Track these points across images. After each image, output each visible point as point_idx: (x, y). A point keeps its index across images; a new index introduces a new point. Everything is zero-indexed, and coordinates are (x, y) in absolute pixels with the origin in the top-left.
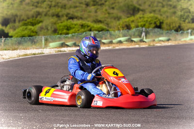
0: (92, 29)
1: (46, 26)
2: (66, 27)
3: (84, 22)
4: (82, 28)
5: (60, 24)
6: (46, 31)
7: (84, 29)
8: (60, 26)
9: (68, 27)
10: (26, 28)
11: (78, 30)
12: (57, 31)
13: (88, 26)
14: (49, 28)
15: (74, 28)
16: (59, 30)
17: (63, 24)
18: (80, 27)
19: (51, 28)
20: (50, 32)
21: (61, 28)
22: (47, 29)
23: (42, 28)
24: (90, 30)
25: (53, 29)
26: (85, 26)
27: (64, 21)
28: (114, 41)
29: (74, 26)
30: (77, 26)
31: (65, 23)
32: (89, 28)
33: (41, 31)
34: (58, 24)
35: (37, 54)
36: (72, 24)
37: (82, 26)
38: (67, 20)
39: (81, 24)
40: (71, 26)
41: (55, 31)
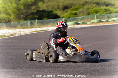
0: (112, 12)
1: (83, 11)
2: (95, 11)
3: (107, 8)
4: (105, 12)
5: (92, 9)
6: (83, 14)
7: (107, 12)
8: (91, 11)
9: (96, 11)
10: (72, 12)
11: (103, 13)
12: (90, 14)
13: (109, 10)
14: (85, 12)
15: (100, 11)
16: (91, 13)
17: (93, 9)
18: (104, 11)
19: (86, 12)
20: (85, 14)
21: (92, 12)
22: (84, 13)
23: (80, 12)
24: (111, 13)
25: (87, 13)
26: (108, 10)
27: (94, 7)
28: (109, 20)
29: (100, 10)
30: (102, 11)
31: (95, 9)
32: (110, 11)
33: (79, 14)
34: (90, 9)
35: (43, 31)
36: (99, 9)
37: (106, 10)
38: (96, 7)
39: (105, 9)
40: (99, 10)
41: (89, 14)
